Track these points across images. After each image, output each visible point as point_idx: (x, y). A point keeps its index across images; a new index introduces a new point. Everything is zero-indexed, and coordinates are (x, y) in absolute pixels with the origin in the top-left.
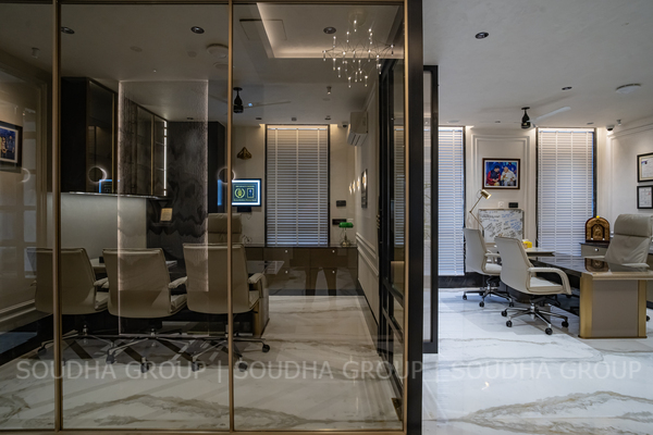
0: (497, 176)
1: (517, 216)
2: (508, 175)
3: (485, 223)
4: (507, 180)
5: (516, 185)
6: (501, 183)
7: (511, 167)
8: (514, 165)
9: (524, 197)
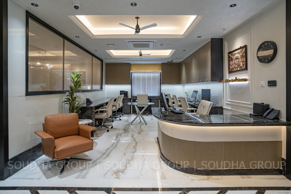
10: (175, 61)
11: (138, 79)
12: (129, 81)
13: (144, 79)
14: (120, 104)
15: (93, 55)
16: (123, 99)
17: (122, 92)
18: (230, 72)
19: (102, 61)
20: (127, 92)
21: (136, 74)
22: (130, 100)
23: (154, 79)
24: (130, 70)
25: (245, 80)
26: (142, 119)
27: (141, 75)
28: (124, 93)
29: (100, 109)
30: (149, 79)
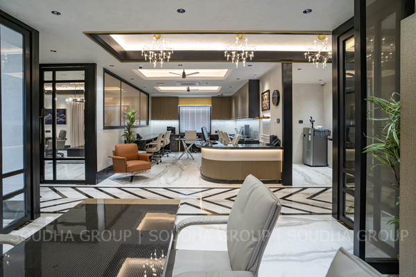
10: (225, 95)
11: (187, 114)
12: (176, 116)
13: (193, 114)
14: (167, 141)
15: (141, 90)
16: (171, 136)
17: (169, 128)
18: (263, 110)
19: (148, 95)
20: (174, 128)
21: (184, 108)
22: (178, 136)
23: (204, 113)
24: (178, 104)
25: (268, 118)
26: (190, 156)
27: (190, 109)
28: (171, 129)
29: (151, 144)
30: (198, 114)
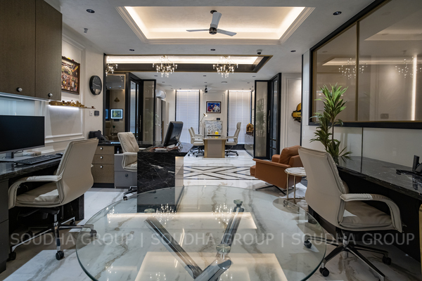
0: (212, 108)
1: (220, 123)
2: (216, 108)
3: (207, 125)
4: (216, 110)
5: (219, 111)
6: (214, 111)
7: (217, 104)
8: (219, 104)
9: (223, 116)
